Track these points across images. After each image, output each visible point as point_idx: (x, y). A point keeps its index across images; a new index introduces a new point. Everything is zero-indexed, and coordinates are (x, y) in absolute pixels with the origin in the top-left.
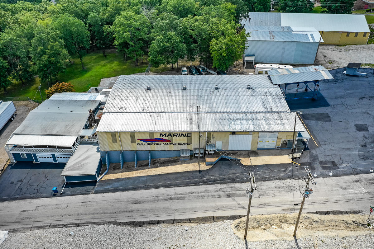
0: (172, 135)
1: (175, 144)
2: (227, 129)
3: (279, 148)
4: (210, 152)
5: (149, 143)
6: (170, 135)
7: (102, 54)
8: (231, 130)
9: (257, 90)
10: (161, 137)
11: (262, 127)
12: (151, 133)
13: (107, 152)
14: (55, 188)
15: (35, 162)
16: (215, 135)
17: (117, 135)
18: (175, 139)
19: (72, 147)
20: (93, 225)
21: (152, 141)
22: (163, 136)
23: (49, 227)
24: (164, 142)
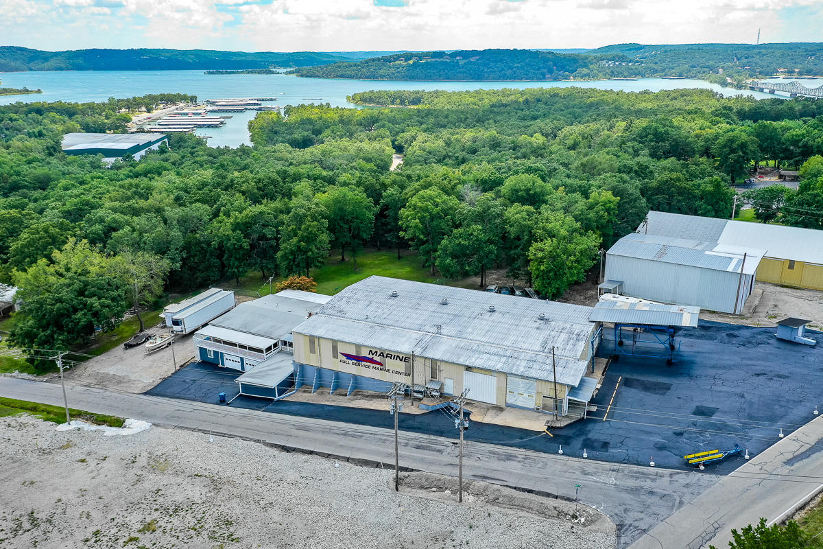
0: (385, 355)
1: (388, 371)
2: (461, 361)
3: (538, 409)
4: (433, 393)
5: (355, 362)
6: (382, 354)
7: (396, 255)
8: (467, 363)
9: (553, 323)
10: (371, 356)
11: (514, 368)
12: (358, 346)
13: (302, 366)
14: (222, 394)
15: (220, 366)
16: (443, 366)
17: (316, 341)
18: (389, 363)
19: (265, 351)
20: (238, 438)
21: (358, 359)
22: (373, 354)
23: (194, 430)
24: (375, 365)
